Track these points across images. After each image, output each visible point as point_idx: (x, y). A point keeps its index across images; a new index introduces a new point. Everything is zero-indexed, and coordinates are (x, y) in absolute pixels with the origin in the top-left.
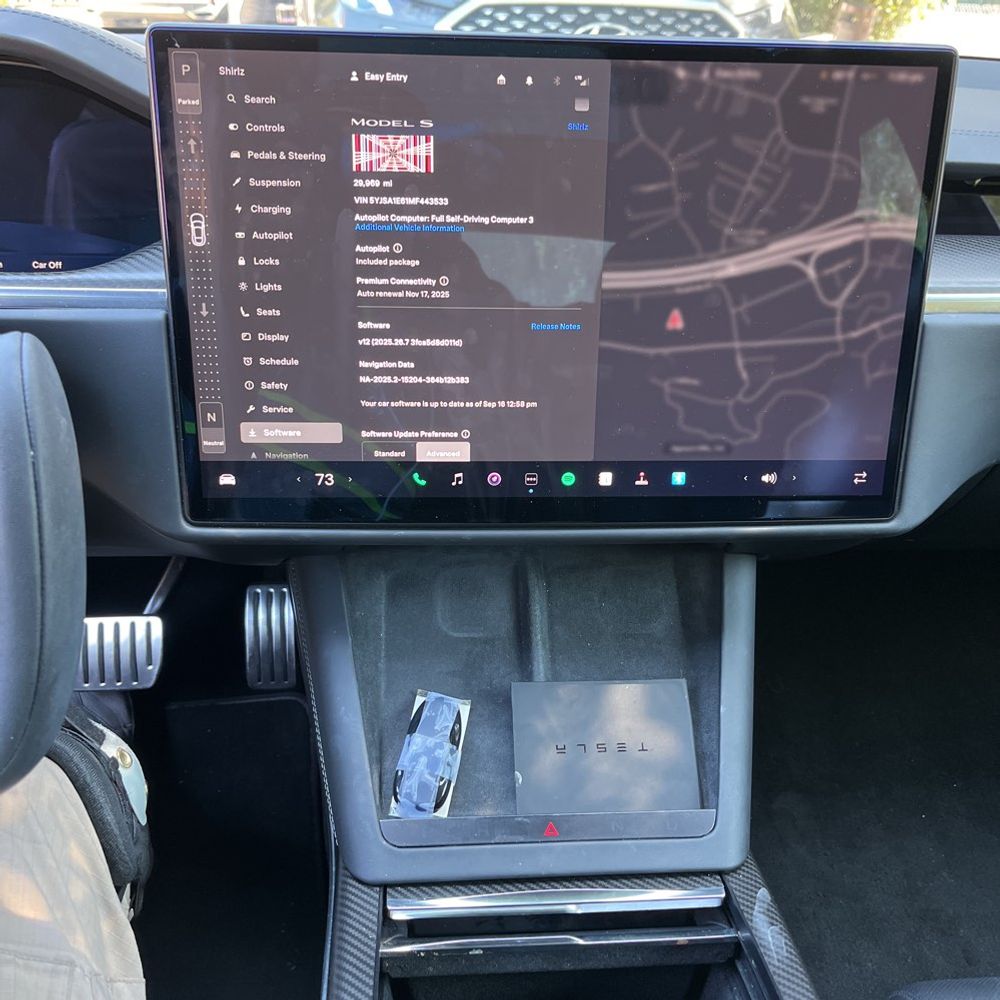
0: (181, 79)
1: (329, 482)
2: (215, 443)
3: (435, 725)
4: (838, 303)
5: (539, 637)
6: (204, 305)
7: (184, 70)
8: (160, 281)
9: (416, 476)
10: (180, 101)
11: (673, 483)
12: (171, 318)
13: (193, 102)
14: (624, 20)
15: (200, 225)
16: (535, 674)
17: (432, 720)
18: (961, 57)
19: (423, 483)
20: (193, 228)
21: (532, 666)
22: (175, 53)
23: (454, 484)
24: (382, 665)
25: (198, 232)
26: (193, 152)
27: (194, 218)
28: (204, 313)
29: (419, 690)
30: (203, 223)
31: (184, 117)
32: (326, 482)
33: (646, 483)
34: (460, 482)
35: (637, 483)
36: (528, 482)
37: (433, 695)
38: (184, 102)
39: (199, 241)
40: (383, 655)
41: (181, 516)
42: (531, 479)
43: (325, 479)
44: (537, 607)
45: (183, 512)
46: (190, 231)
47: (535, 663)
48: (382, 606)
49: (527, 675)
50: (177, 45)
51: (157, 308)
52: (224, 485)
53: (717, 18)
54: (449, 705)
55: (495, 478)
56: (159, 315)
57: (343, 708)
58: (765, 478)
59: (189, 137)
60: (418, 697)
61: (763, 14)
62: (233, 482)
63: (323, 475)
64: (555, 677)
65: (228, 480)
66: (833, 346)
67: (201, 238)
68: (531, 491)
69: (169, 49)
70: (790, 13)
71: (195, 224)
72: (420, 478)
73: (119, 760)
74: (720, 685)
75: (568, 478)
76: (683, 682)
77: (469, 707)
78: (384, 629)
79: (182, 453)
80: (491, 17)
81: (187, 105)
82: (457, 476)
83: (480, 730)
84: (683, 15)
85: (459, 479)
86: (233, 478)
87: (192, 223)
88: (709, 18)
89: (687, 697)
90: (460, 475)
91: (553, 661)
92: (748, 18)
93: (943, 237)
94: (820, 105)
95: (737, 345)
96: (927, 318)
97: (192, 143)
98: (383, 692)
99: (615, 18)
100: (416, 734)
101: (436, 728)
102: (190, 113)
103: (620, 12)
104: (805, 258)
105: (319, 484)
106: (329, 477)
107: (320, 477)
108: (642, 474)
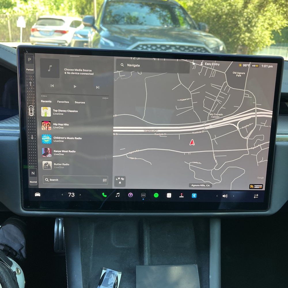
0: (28, 62)
1: (73, 196)
2: (34, 182)
3: (108, 282)
4: (247, 138)
5: (146, 248)
6: (32, 135)
7: (29, 60)
8: (18, 127)
9: (103, 194)
10: (27, 69)
11: (192, 197)
12: (21, 139)
13: (32, 70)
14: (179, 49)
15: (32, 109)
16: (145, 262)
17: (107, 280)
18: (285, 61)
19: (106, 196)
20: (30, 110)
21: (144, 259)
22: (26, 54)
23: (116, 196)
24: (91, 258)
25: (31, 112)
26: (31, 86)
27: (30, 107)
28: (32, 138)
29: (104, 268)
30: (33, 109)
31: (29, 75)
32: (72, 196)
33: (183, 197)
34: (119, 196)
35: (180, 197)
36: (142, 196)
37: (109, 270)
38: (28, 70)
39: (31, 114)
40: (92, 254)
41: (21, 207)
42: (143, 195)
43: (71, 195)
44: (146, 237)
45: (22, 206)
46: (29, 111)
47: (145, 258)
48: (93, 236)
49: (142, 263)
50: (27, 52)
51: (16, 136)
52: (36, 196)
53: (205, 49)
54: (114, 274)
55: (131, 194)
56: (17, 138)
57: (76, 276)
58: (224, 196)
59: (30, 81)
60: (103, 270)
61: (217, 48)
62: (40, 196)
63: (71, 193)
64: (152, 264)
65: (38, 195)
66: (246, 152)
67: (32, 113)
68: (143, 199)
69: (24, 53)
70: (225, 48)
71: (30, 109)
72: (105, 195)
73: (17, 272)
74: (209, 267)
75: (156, 195)
76: (196, 266)
77: (121, 274)
78: (93, 244)
79: (22, 185)
80: (142, 47)
81: (29, 71)
82: (117, 194)
83: (125, 283)
84: (195, 48)
85: (118, 195)
86: (40, 194)
87: (29, 108)
88: (202, 49)
89: (198, 271)
90: (119, 193)
91: (151, 256)
92: (213, 49)
93: (281, 116)
94: (239, 74)
95: (213, 151)
96: (277, 143)
97: (31, 83)
98: (91, 268)
99: (176, 48)
100: (101, 286)
101: (109, 283)
102: (30, 73)
103: (178, 47)
104: (235, 123)
105: (69, 196)
106: (73, 194)
107: (70, 194)
108: (182, 194)
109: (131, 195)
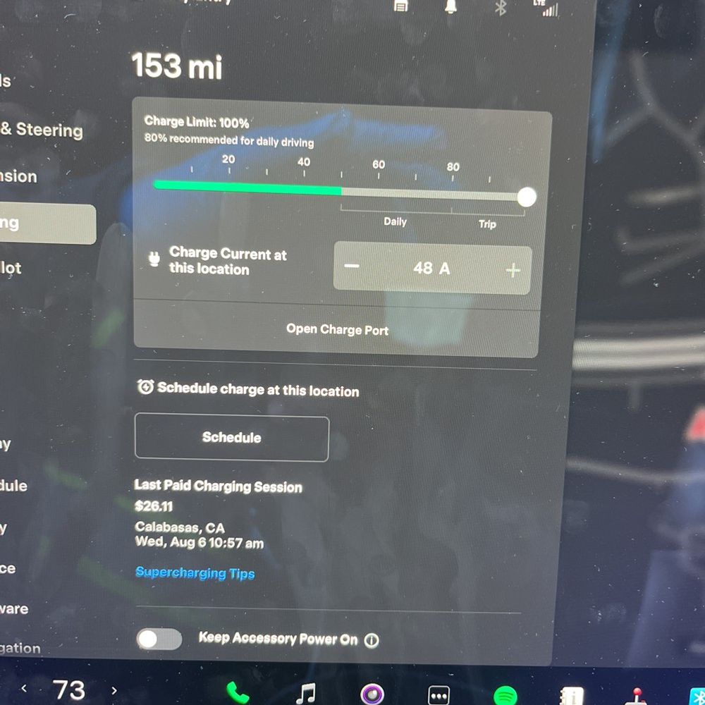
1: (78, 694)
9: (232, 688)
23: (300, 701)
32: (72, 695)
34: (311, 699)
43: (70, 690)
63: (66, 682)
72: (239, 692)
82: (305, 687)
85: (309, 693)
90: (312, 686)
105: (59, 697)
106: (78, 686)
107: (62, 685)
108: (637, 690)
109: (375, 693)
